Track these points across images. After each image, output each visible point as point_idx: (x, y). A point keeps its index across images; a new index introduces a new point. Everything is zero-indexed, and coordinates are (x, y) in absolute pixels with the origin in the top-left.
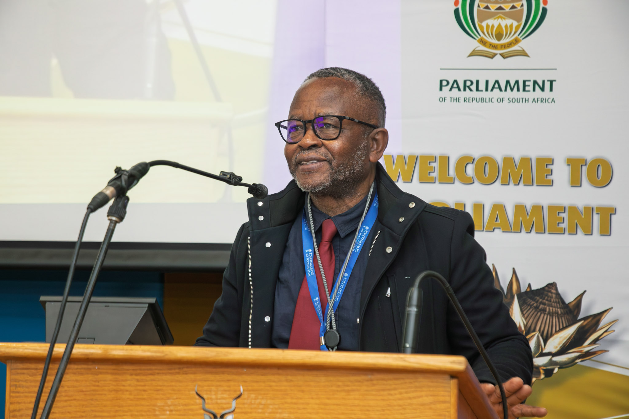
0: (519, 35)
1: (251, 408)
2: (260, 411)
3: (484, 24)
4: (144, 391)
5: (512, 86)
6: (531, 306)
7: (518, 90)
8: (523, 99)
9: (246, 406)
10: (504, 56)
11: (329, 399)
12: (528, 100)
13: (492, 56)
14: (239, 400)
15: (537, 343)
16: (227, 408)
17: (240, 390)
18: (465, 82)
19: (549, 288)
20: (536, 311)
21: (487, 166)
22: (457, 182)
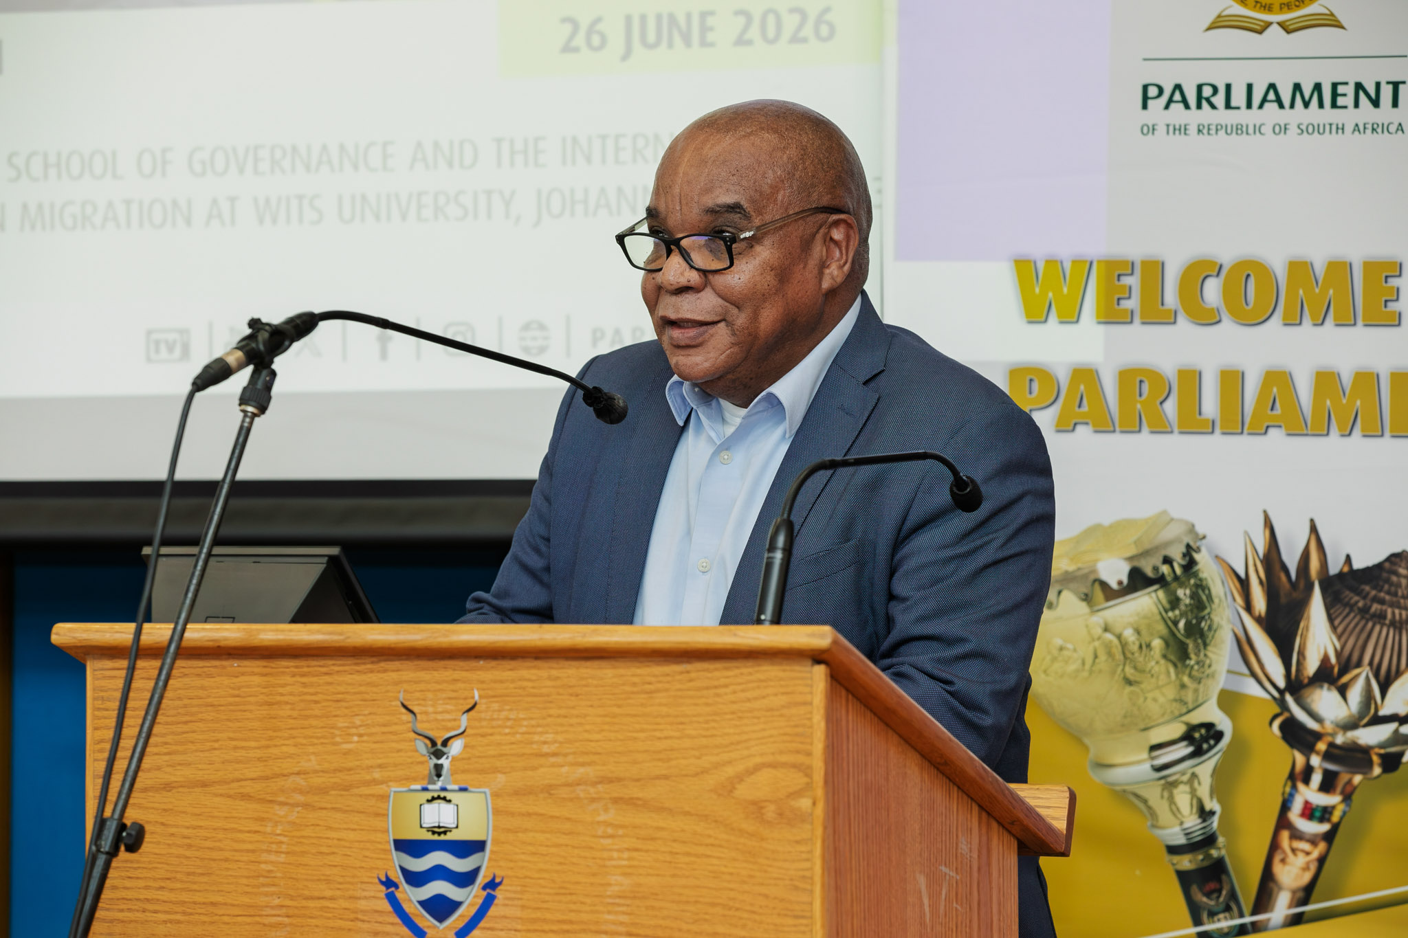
1: (493, 727)
2: (507, 731)
4: (316, 702)
5: (1307, 97)
6: (1352, 607)
7: (1321, 105)
8: (1331, 125)
9: (484, 723)
10: (1287, 28)
11: (619, 706)
12: (1343, 129)
13: (1261, 29)
14: (471, 713)
15: (1364, 693)
16: (454, 729)
17: (473, 697)
18: (1200, 88)
19: (1393, 563)
20: (1362, 618)
21: (1252, 281)
22: (1182, 320)
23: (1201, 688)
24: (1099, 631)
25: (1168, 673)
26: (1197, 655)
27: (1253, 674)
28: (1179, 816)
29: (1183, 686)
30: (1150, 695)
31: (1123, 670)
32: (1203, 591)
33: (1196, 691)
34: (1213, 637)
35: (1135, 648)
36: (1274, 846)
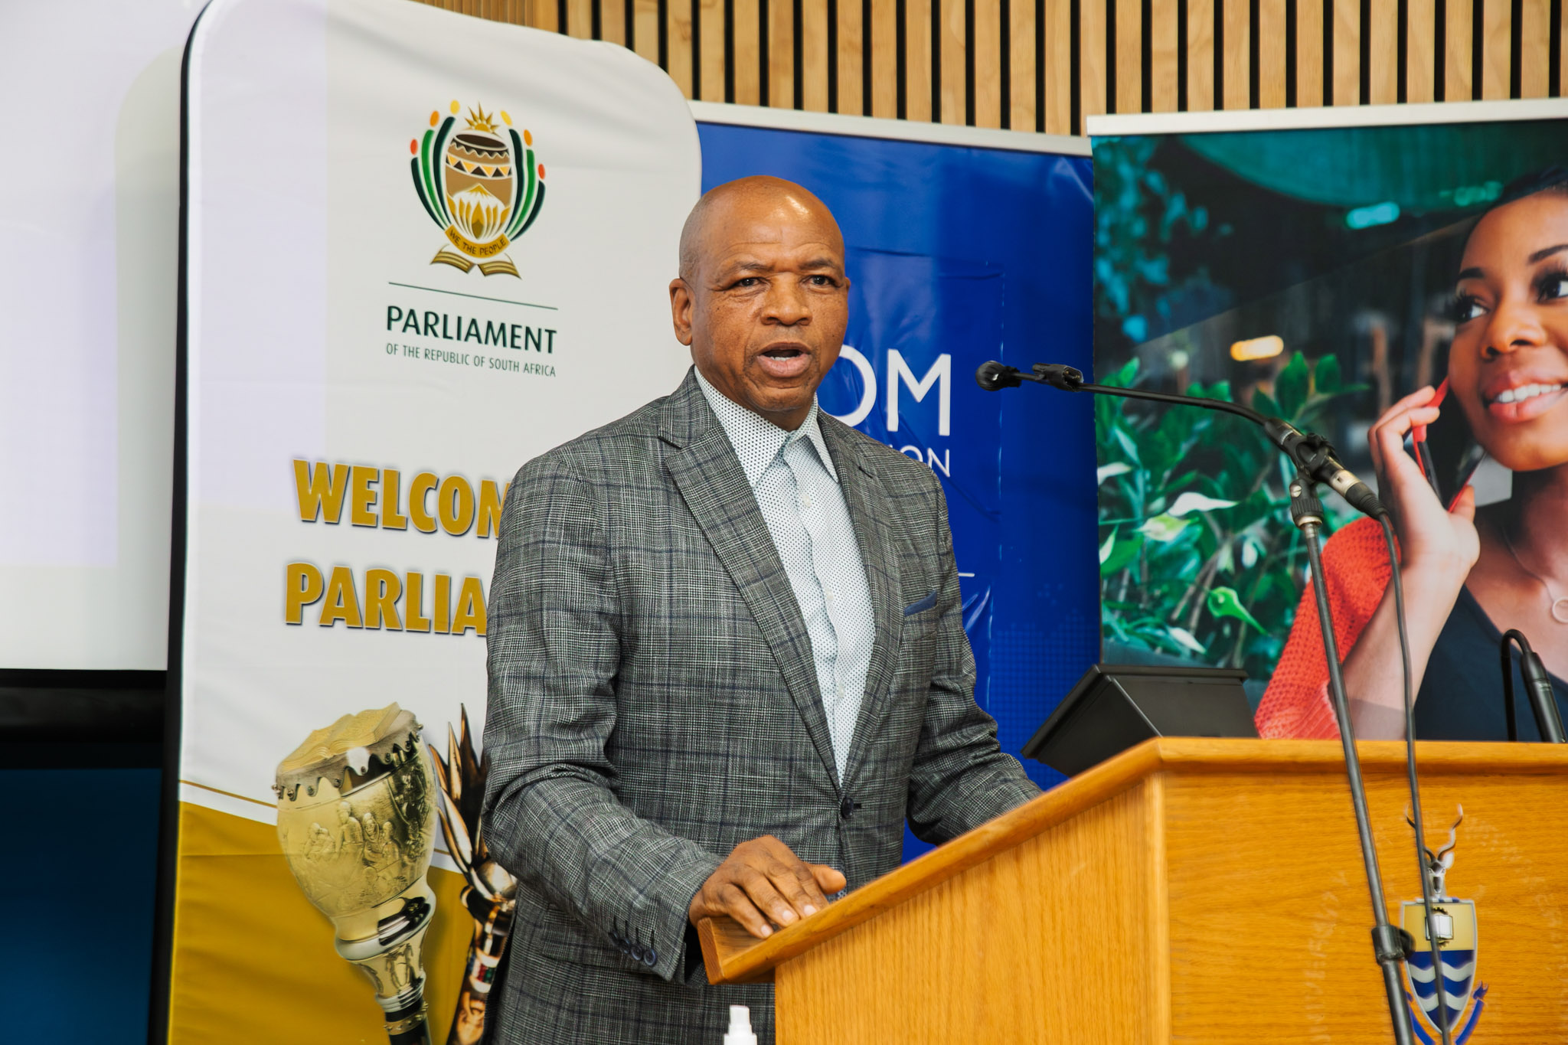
0: (506, 231)
3: (456, 198)
5: (496, 335)
8: (512, 362)
10: (484, 270)
12: (518, 366)
13: (468, 268)
18: (427, 314)
21: (458, 495)
22: (411, 527)
23: (416, 865)
24: (346, 815)
25: (394, 852)
26: (414, 836)
27: (451, 853)
28: (398, 985)
29: (404, 865)
30: (380, 874)
31: (363, 852)
32: (420, 777)
33: (412, 868)
34: (426, 818)
35: (370, 830)
36: (460, 1008)
